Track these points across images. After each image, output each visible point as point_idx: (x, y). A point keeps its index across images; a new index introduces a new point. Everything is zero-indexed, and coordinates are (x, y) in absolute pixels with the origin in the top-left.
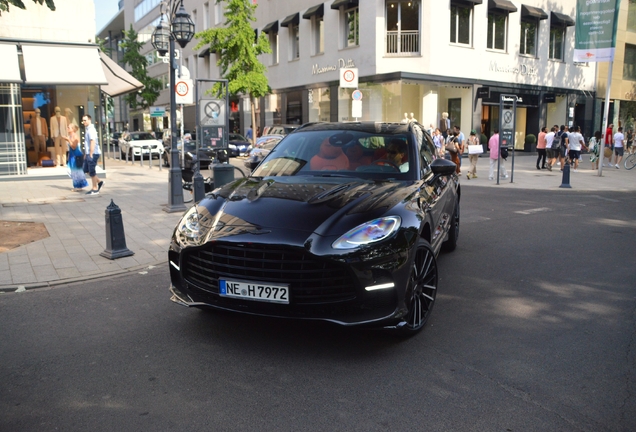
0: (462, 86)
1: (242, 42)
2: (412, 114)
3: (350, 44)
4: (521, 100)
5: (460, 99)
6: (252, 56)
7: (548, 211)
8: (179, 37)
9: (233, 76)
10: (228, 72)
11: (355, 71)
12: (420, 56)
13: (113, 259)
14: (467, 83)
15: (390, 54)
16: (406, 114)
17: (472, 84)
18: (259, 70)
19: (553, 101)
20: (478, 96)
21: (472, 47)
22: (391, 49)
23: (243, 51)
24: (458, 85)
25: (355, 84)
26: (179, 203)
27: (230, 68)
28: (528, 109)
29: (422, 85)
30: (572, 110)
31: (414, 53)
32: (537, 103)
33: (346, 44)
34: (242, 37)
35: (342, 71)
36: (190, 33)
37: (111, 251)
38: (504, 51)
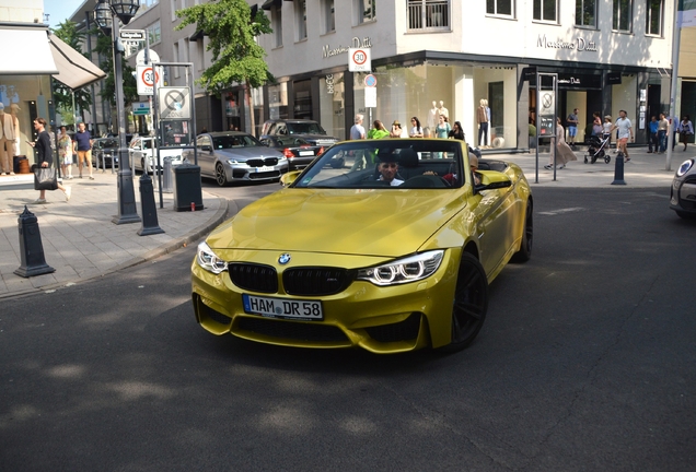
0: (502, 66)
1: (234, 21)
2: (442, 103)
3: (366, 20)
4: (578, 82)
5: (502, 83)
6: (248, 36)
7: (581, 211)
8: (120, 11)
9: (226, 61)
10: (220, 57)
11: (367, 51)
12: (450, 31)
13: (27, 277)
14: (510, 62)
15: (413, 30)
16: (434, 103)
17: (516, 64)
18: (257, 54)
19: (619, 82)
20: (524, 78)
21: (515, 19)
22: (414, 23)
23: (236, 32)
24: (498, 66)
25: (367, 67)
26: (131, 213)
27: (223, 52)
28: (588, 92)
29: (454, 67)
30: (644, 92)
31: (442, 28)
32: (599, 85)
33: (362, 21)
34: (235, 13)
35: (352, 51)
36: (133, 5)
37: (26, 268)
38: (555, 22)
